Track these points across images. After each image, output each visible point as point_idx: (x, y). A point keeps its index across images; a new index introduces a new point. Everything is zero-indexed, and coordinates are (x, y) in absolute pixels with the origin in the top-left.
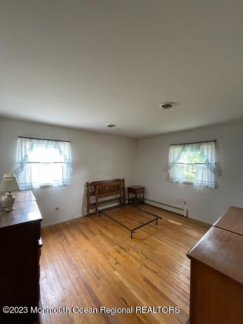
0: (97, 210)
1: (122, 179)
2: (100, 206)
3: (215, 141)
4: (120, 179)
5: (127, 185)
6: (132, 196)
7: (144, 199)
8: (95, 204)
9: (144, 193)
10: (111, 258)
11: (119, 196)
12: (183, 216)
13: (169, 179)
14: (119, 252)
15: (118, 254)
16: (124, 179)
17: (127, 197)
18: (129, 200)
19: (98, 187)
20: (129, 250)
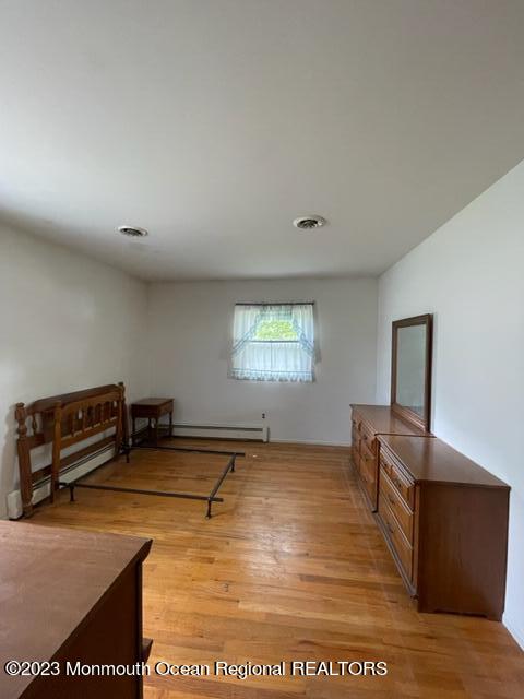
0: (56, 485)
1: (116, 384)
2: (65, 472)
3: (313, 304)
4: (113, 386)
5: (130, 398)
6: (142, 423)
7: (171, 426)
8: (47, 470)
9: (171, 414)
10: (205, 585)
11: (112, 431)
12: (261, 441)
13: (232, 376)
14: (211, 561)
15: (214, 565)
16: (121, 384)
17: (130, 431)
18: (134, 437)
19: (60, 414)
20: (228, 543)
